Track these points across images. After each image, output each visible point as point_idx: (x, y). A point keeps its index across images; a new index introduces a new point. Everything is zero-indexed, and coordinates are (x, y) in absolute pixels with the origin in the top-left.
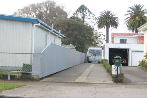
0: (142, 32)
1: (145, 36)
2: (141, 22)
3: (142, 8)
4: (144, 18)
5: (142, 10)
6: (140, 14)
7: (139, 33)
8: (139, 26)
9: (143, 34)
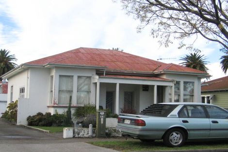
0: (7, 81)
1: (9, 84)
2: (6, 69)
3: (8, 53)
4: (10, 65)
5: (7, 56)
6: (5, 60)
7: (3, 81)
8: (4, 73)
9: (7, 83)
